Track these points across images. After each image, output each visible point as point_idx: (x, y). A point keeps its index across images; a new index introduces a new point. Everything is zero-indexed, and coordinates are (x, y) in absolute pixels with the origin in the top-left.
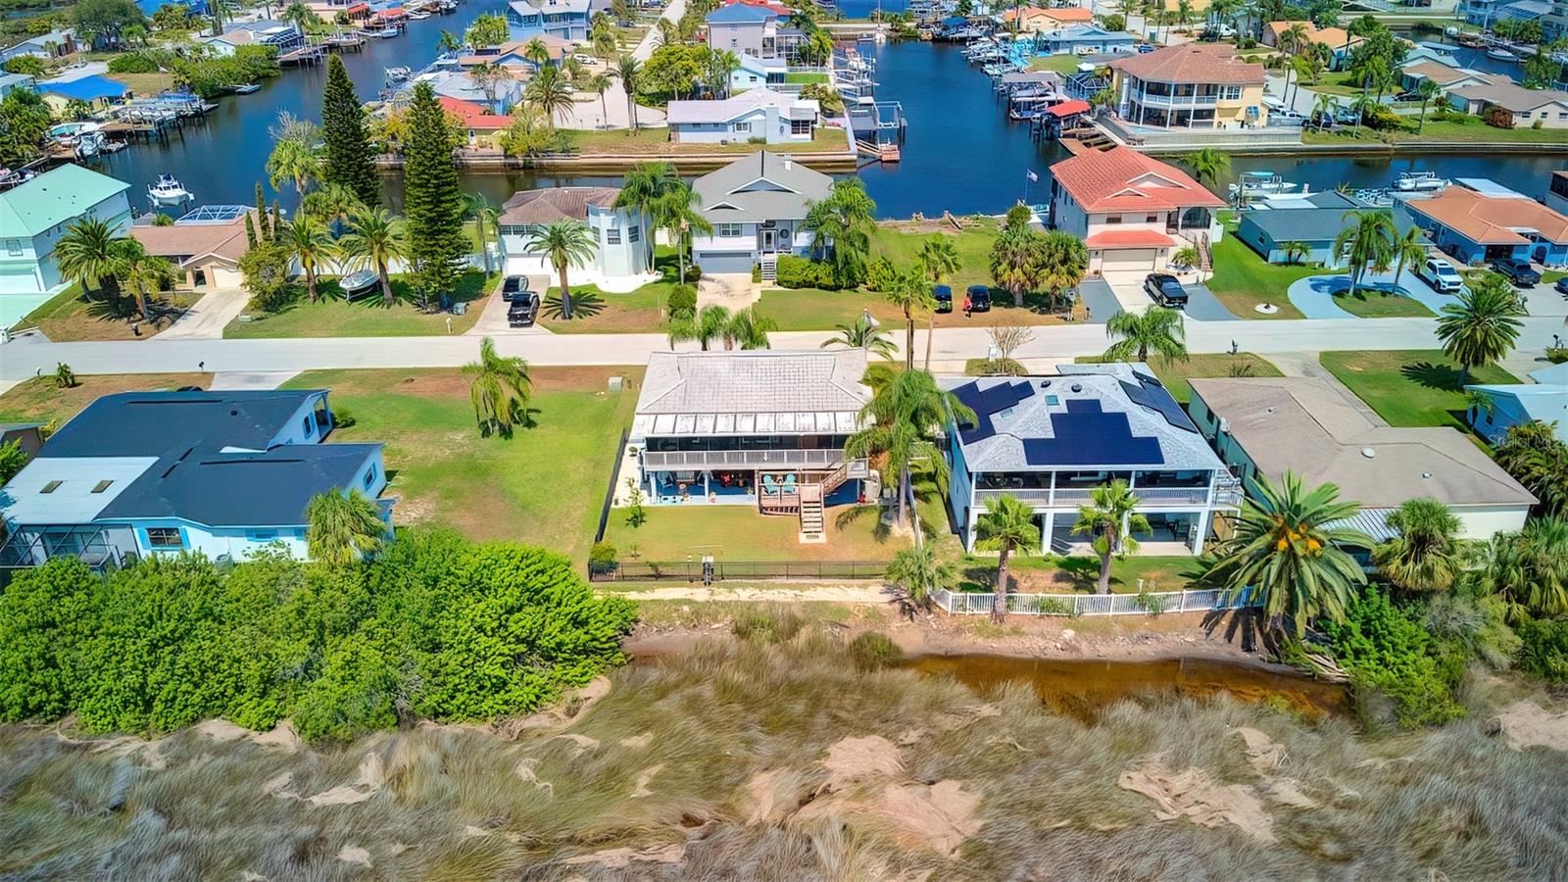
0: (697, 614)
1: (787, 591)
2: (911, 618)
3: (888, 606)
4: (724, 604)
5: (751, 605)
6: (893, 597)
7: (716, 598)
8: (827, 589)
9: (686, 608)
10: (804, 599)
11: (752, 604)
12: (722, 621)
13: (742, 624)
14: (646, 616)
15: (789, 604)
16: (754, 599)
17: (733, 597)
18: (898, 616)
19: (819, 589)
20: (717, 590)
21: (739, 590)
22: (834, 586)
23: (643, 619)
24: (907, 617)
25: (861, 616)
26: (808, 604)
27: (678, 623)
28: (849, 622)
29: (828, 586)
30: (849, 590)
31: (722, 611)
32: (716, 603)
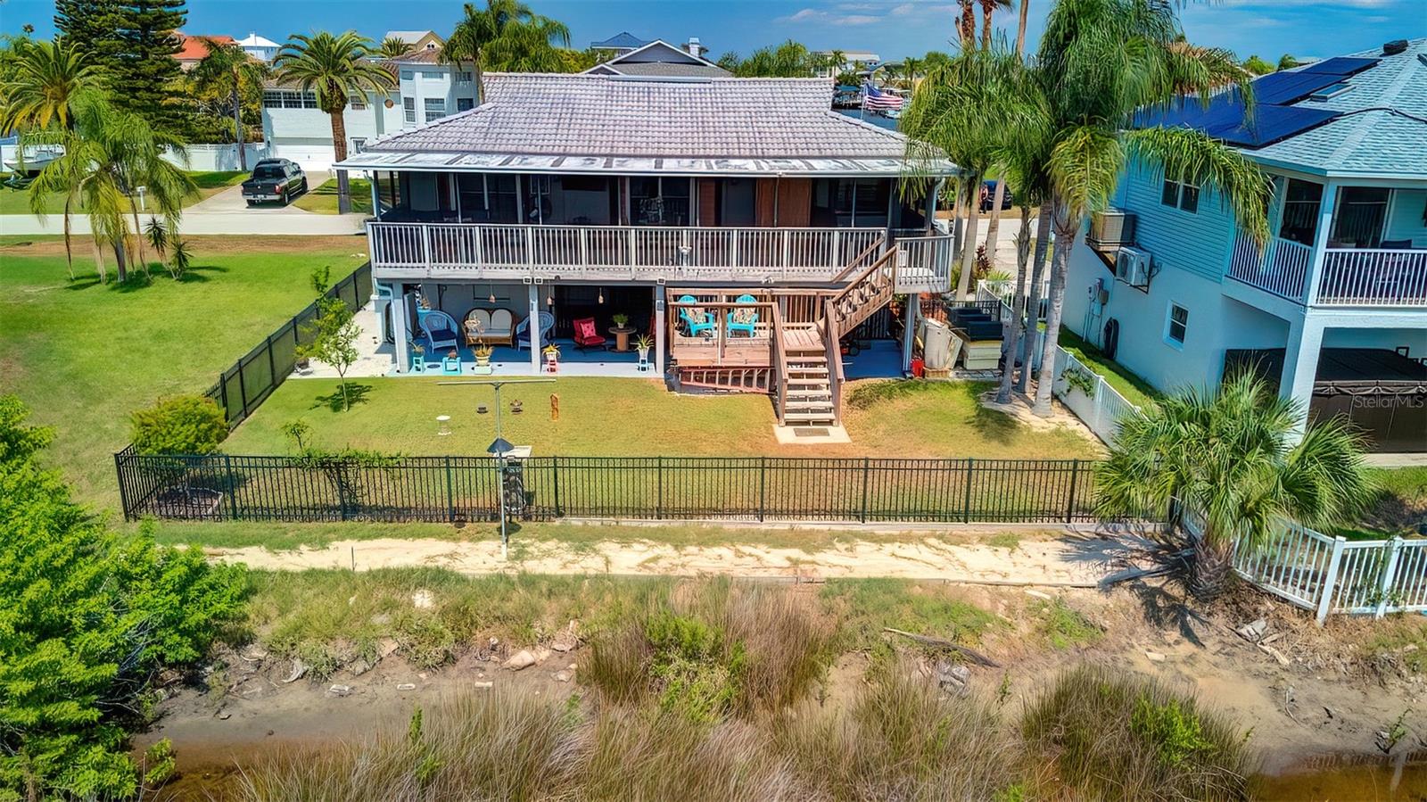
0: (462, 618)
1: (760, 550)
2: (1188, 633)
3: (1100, 599)
4: (557, 587)
5: (648, 589)
6: (1111, 571)
7: (533, 566)
8: (888, 548)
9: (423, 600)
10: (825, 573)
11: (651, 584)
12: (545, 640)
13: (617, 653)
14: (277, 625)
15: (774, 587)
16: (658, 570)
17: (591, 564)
18: (1144, 630)
19: (864, 547)
20: (535, 547)
21: (610, 548)
22: (906, 539)
23: (265, 633)
24: (1174, 634)
25: (1024, 628)
26: (839, 586)
27: (388, 647)
28: (987, 645)
29: (890, 539)
30: (960, 552)
31: (551, 607)
32: (529, 581)
